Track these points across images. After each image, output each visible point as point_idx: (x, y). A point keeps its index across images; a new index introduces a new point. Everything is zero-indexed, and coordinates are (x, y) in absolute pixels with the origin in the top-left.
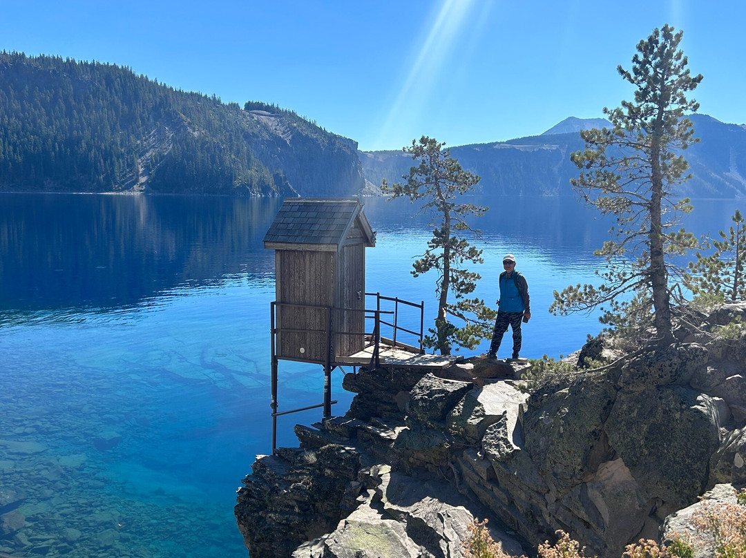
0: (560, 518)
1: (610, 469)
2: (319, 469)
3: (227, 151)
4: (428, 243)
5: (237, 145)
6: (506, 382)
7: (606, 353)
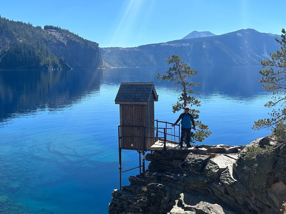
0: (258, 206)
1: (277, 186)
2: (149, 193)
3: (36, 49)
4: (178, 99)
5: (41, 46)
6: (224, 155)
7: (271, 143)
